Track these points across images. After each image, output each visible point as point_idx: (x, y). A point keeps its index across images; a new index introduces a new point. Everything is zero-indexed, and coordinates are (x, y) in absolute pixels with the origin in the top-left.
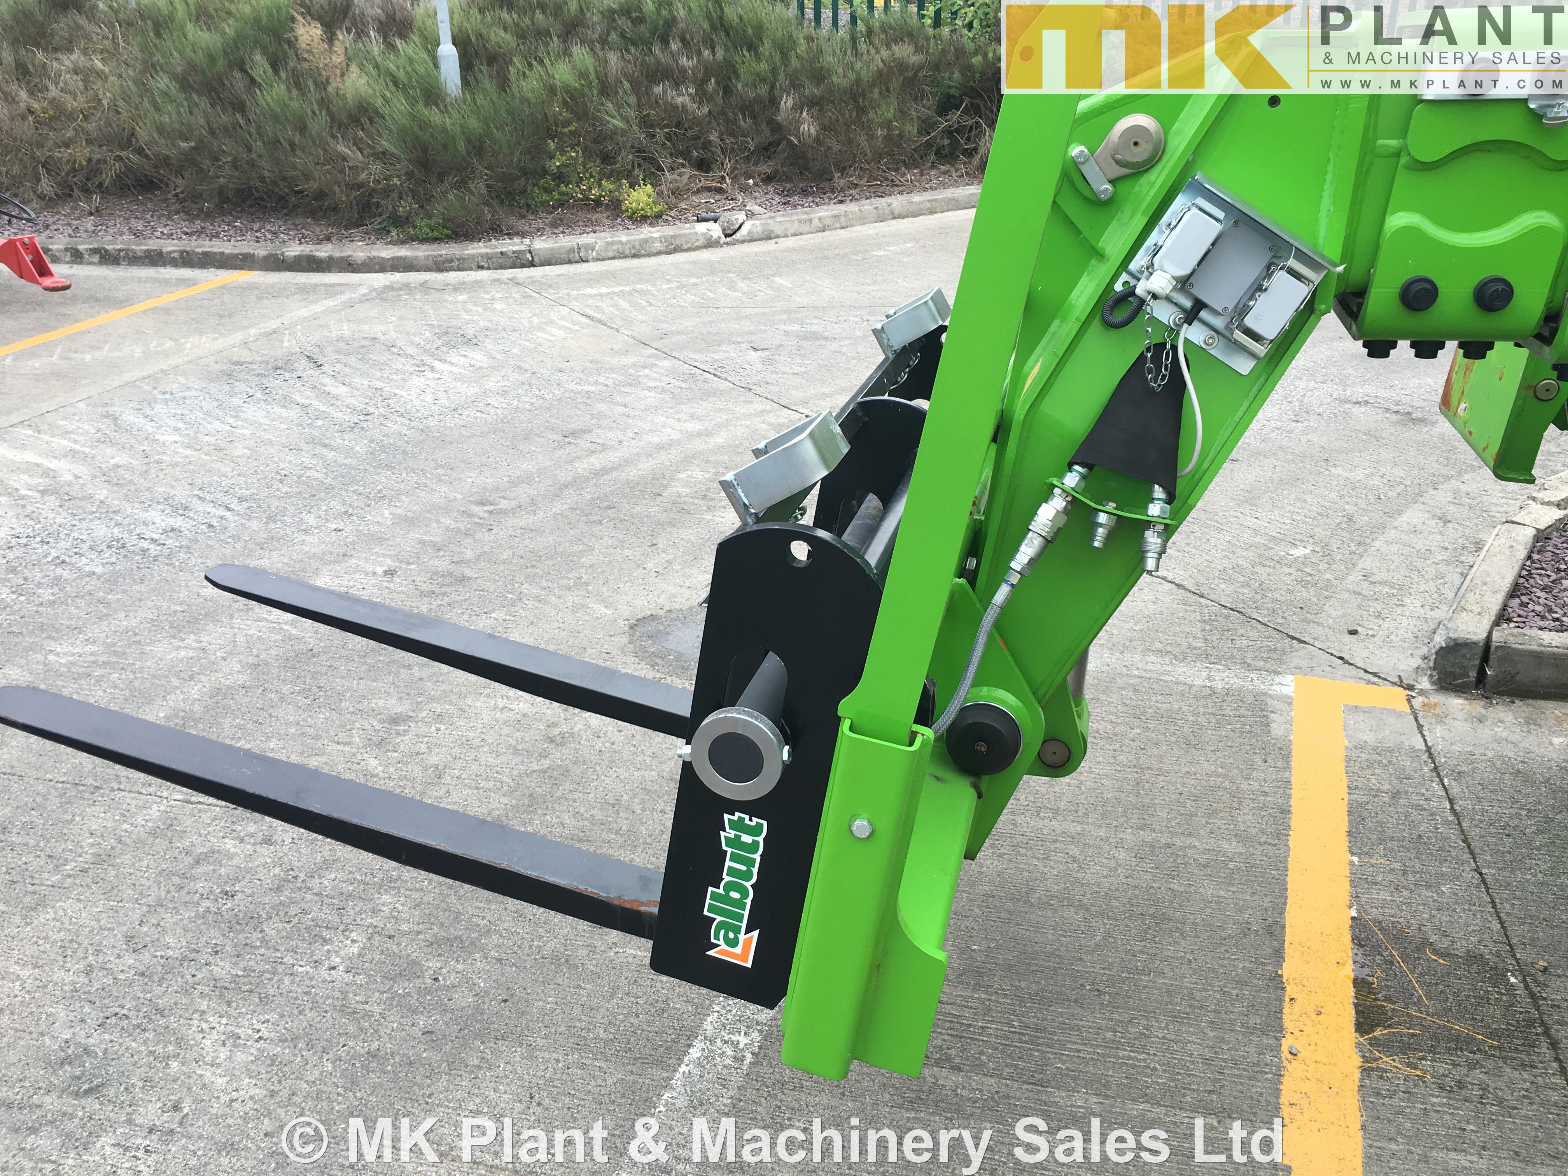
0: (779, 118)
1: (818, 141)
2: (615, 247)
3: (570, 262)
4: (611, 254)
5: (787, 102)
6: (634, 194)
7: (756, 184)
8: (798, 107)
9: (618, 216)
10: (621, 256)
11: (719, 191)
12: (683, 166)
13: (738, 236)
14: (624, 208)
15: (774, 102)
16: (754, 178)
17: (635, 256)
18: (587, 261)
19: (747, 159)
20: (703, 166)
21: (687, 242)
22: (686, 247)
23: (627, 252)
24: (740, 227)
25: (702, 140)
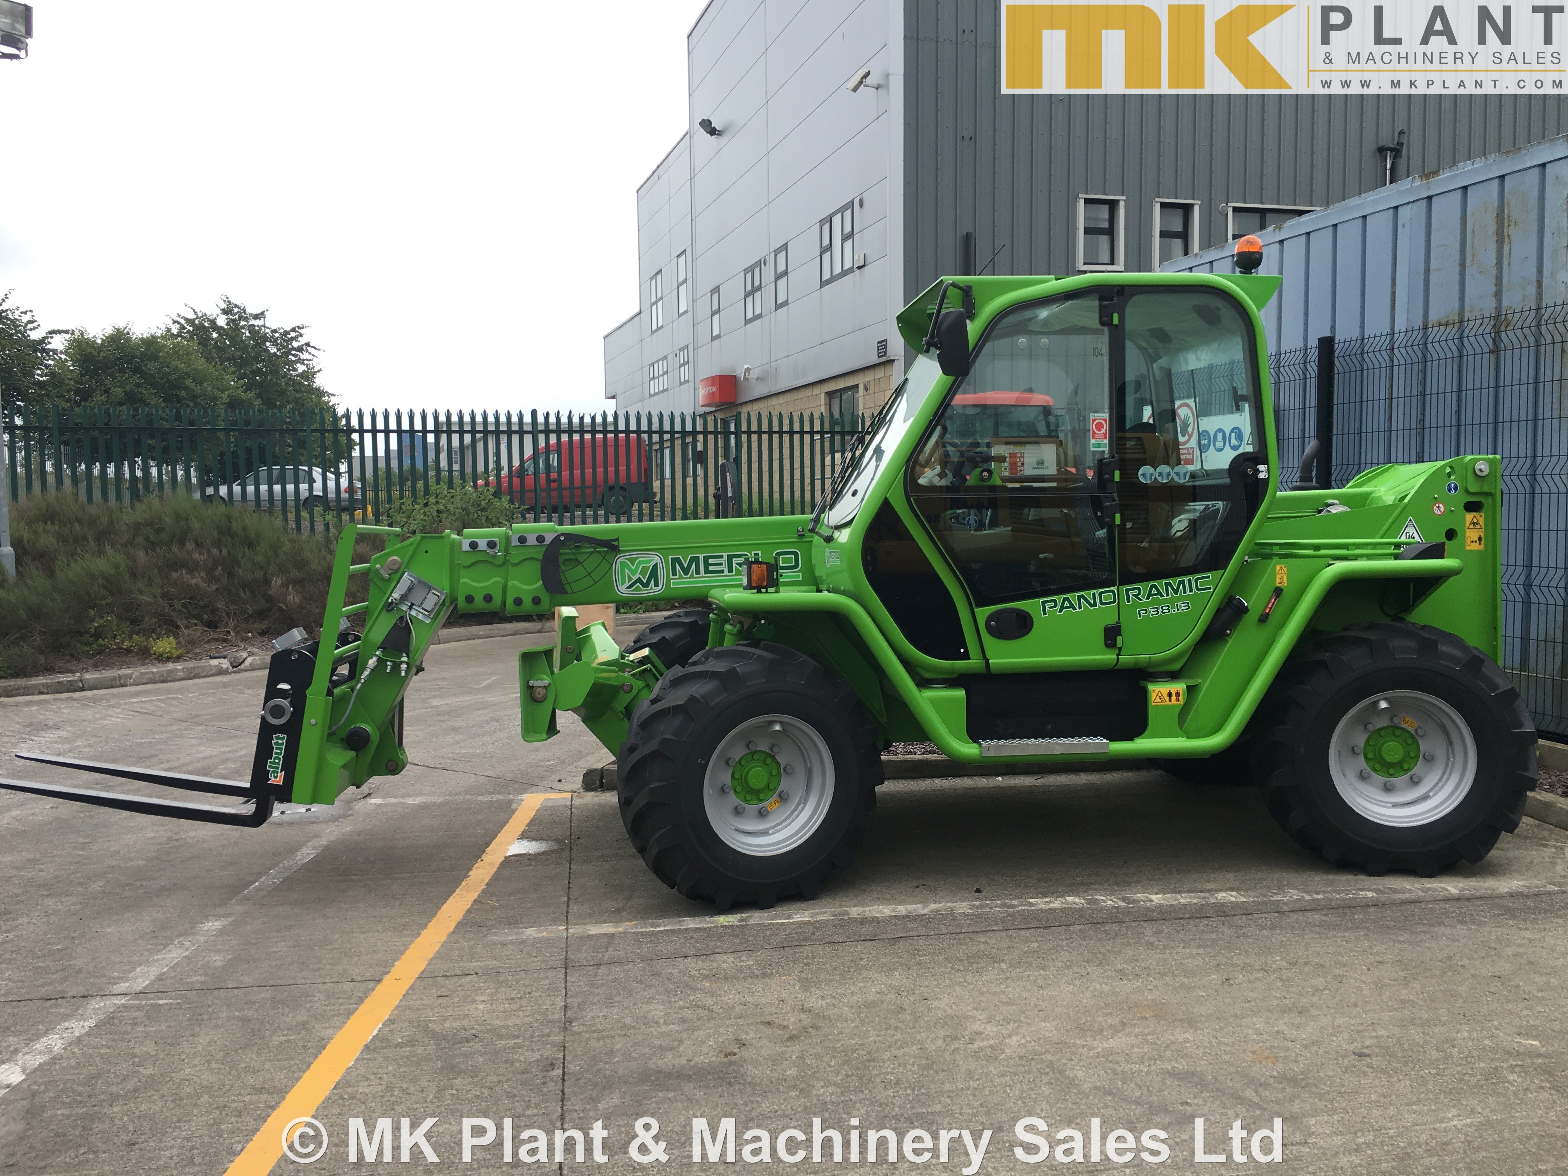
0: (271, 592)
1: (301, 607)
2: (148, 676)
3: (112, 687)
4: (144, 681)
5: (277, 582)
6: (160, 643)
7: (253, 636)
8: (285, 585)
9: (147, 658)
10: (153, 682)
11: (225, 641)
12: (196, 625)
13: (242, 666)
14: (152, 652)
15: (267, 582)
16: (252, 632)
17: (163, 682)
18: (126, 686)
19: (247, 620)
20: (212, 625)
21: (203, 672)
22: (202, 675)
23: (157, 679)
24: (243, 661)
25: (211, 608)
